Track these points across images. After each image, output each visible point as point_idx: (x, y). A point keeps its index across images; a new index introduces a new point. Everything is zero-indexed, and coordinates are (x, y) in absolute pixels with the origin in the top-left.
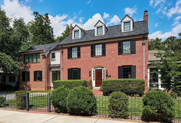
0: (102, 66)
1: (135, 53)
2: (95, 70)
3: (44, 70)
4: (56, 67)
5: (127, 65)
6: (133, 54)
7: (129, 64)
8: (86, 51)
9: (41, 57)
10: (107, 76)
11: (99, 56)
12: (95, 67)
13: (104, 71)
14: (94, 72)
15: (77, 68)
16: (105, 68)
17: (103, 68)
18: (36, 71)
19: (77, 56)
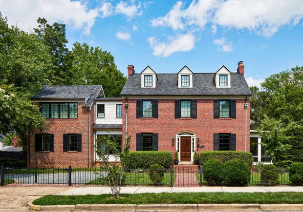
0: (190, 132)
1: (235, 118)
2: (181, 137)
3: (86, 134)
4: (107, 129)
5: (225, 132)
6: (232, 118)
7: (227, 132)
8: (166, 109)
9: (80, 110)
10: (198, 146)
11: (186, 118)
12: (179, 133)
13: (193, 139)
14: (178, 140)
15: (152, 133)
16: (195, 135)
17: (192, 134)
18: (69, 134)
19: (151, 114)
